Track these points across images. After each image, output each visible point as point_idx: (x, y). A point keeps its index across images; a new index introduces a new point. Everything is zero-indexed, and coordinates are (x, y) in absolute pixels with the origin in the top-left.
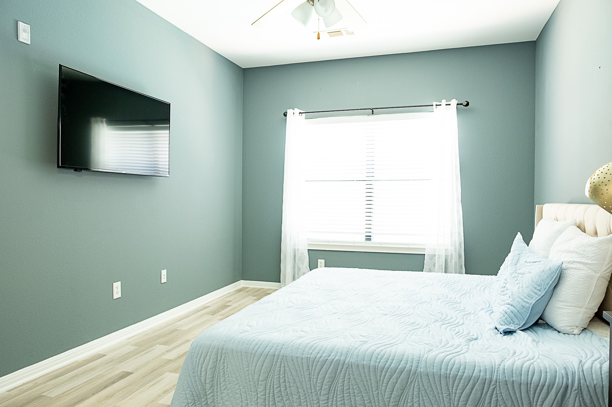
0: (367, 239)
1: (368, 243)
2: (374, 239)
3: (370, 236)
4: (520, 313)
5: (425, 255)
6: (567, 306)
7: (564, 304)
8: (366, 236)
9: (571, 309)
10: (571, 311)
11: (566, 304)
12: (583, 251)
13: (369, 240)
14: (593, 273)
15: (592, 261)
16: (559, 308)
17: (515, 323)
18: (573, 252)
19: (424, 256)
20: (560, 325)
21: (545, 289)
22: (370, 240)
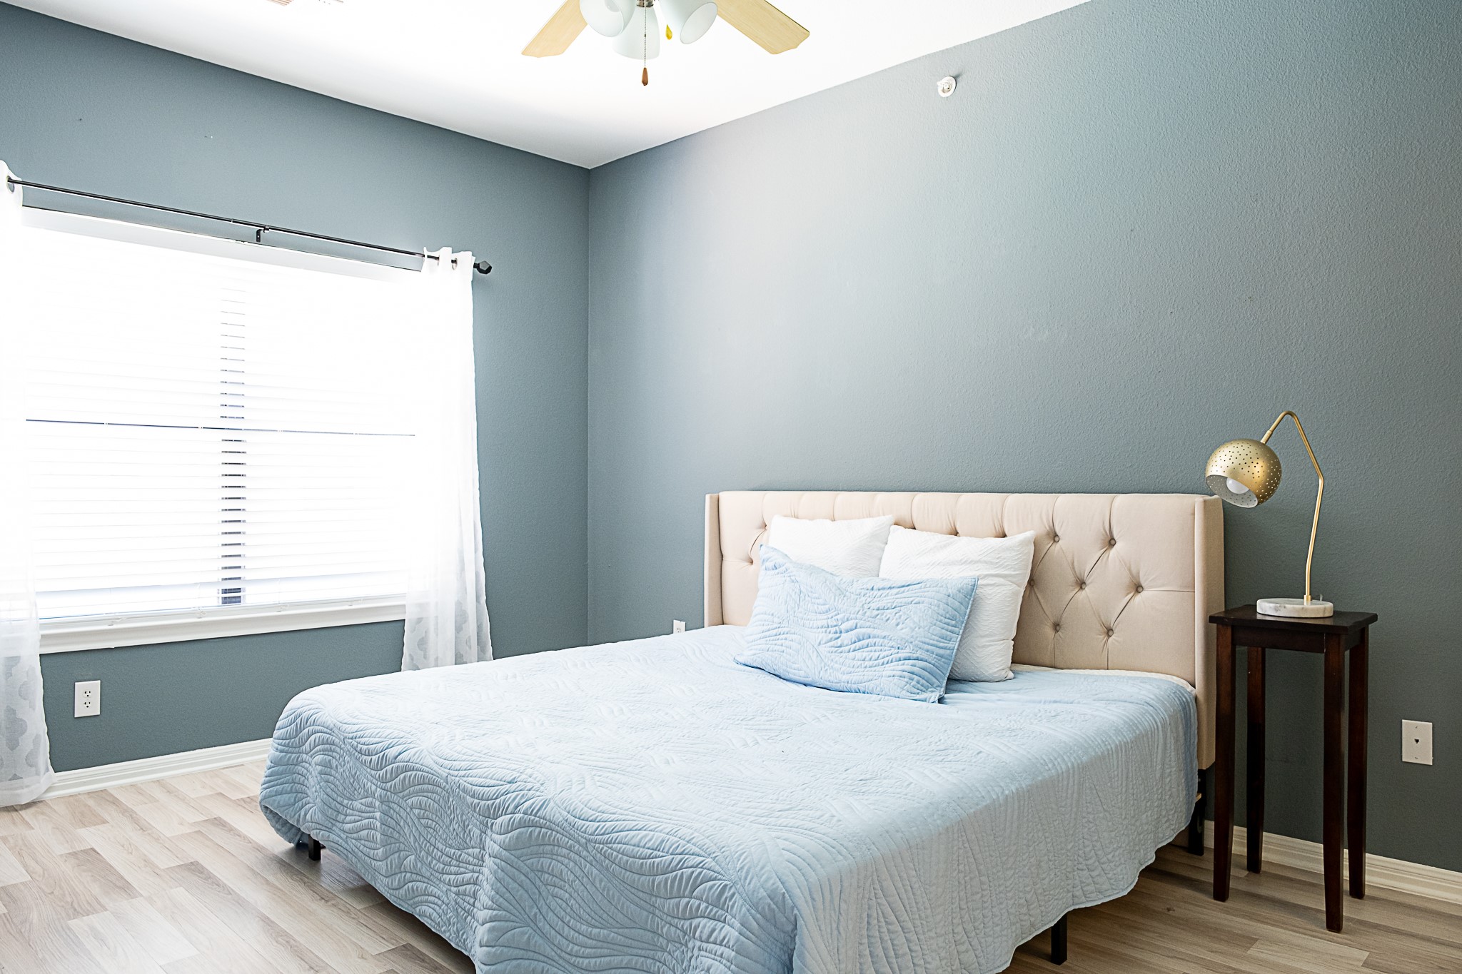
0: (226, 601)
1: (232, 612)
2: (252, 596)
3: (238, 590)
4: (936, 667)
5: (406, 621)
6: (993, 641)
7: (988, 639)
8: (225, 591)
9: (1001, 645)
10: (1002, 646)
11: (992, 638)
12: (998, 558)
13: (234, 600)
14: (1017, 588)
15: (1014, 571)
16: (983, 646)
17: (935, 686)
18: (979, 561)
19: (401, 624)
20: (991, 672)
21: (962, 622)
22: (238, 600)
